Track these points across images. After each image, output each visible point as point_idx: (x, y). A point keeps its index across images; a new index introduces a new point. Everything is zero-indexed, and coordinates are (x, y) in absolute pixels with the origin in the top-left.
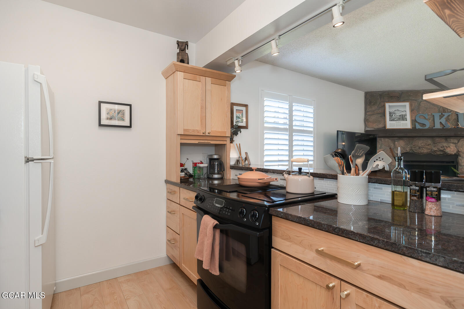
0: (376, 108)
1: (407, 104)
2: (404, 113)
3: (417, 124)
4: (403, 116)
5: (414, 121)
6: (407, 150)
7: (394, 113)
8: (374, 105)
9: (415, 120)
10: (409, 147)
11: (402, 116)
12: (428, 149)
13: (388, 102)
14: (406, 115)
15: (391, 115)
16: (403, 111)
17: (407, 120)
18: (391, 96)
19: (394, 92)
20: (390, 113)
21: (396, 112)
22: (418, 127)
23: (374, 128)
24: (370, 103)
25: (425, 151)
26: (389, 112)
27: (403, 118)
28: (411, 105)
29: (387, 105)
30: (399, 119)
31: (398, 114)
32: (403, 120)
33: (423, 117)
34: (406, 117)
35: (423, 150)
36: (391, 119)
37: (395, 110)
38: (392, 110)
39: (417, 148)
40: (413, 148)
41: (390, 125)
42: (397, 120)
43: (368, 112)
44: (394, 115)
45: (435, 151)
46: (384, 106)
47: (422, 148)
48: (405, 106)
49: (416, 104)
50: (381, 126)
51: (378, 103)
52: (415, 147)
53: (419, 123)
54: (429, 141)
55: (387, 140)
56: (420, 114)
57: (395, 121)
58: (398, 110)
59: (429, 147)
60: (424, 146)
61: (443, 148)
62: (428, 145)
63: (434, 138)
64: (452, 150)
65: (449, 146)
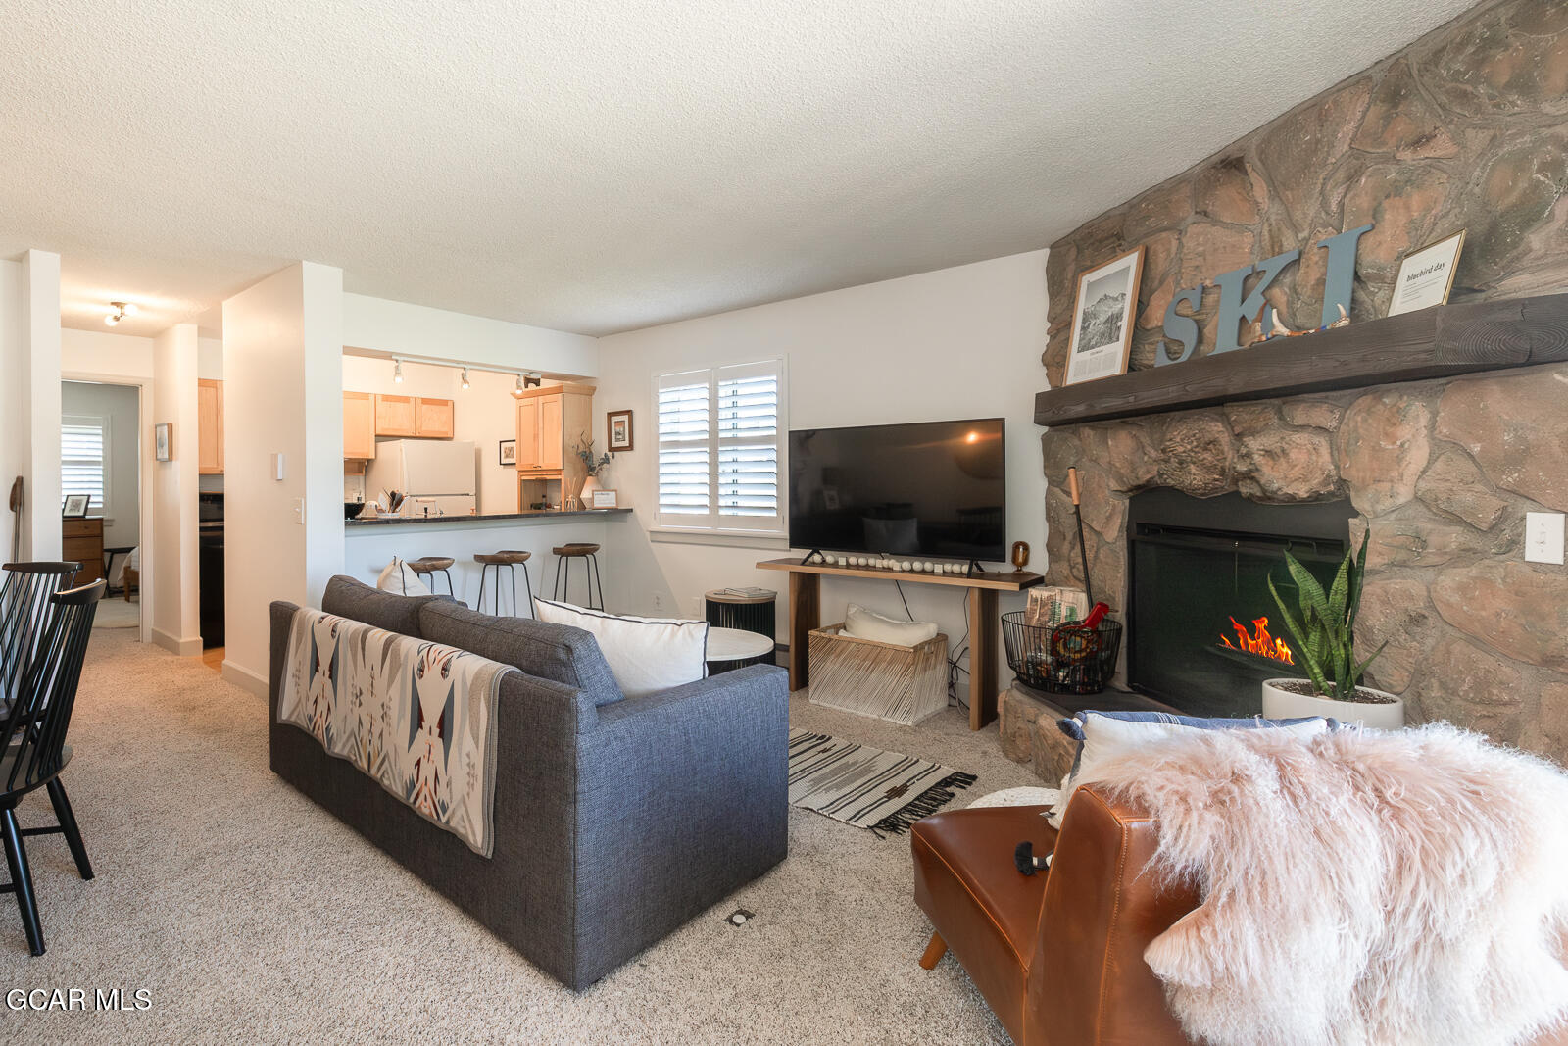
1: (1133, 261)
2: (1117, 308)
3: (1161, 346)
4: (1114, 321)
7: (1095, 316)
9: (1163, 326)
11: (1111, 322)
12: (1208, 468)
13: (1091, 267)
14: (1120, 315)
15: (1087, 324)
16: (1117, 299)
17: (1117, 340)
18: (1101, 241)
20: (1085, 318)
21: (1100, 308)
22: (1160, 360)
25: (1197, 478)
26: (1084, 312)
27: (1111, 330)
29: (1084, 283)
30: (1102, 338)
31: (1105, 313)
32: (1110, 339)
34: (1119, 324)
36: (1085, 342)
37: (1099, 301)
38: (1093, 302)
39: (1174, 462)
40: (1162, 467)
41: (1075, 368)
42: (1095, 345)
44: (1093, 323)
47: (1188, 464)
48: (1126, 271)
50: (1059, 380)
52: (1166, 461)
57: (1091, 347)
58: (1107, 297)
60: (1192, 454)
61: (1248, 461)
62: (1206, 449)
63: (1227, 410)
64: (1296, 472)
65: (1283, 451)
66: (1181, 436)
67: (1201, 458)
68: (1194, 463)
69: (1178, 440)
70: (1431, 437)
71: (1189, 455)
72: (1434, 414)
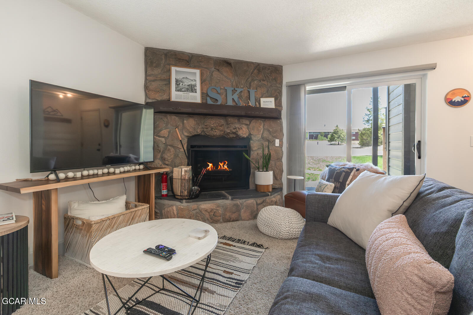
0: (160, 72)
1: (198, 72)
2: (193, 83)
3: (208, 98)
4: (193, 86)
5: (204, 95)
6: (198, 132)
7: (182, 82)
8: (156, 67)
9: (207, 93)
10: (200, 127)
11: (191, 86)
12: (221, 131)
13: (175, 65)
14: (195, 86)
15: (178, 83)
16: (192, 80)
17: (196, 93)
18: (180, 59)
19: (183, 53)
20: (177, 81)
21: (184, 80)
22: (210, 102)
23: (156, 99)
24: (152, 63)
25: (217, 133)
26: (176, 79)
27: (192, 89)
28: (202, 75)
29: (174, 69)
30: (187, 90)
31: (187, 83)
32: (192, 91)
33: (215, 90)
34: (195, 88)
35: (216, 132)
36: (178, 89)
37: (183, 78)
38: (180, 77)
39: (210, 129)
40: (205, 130)
41: (176, 96)
42: (185, 91)
43: (150, 76)
44: (181, 84)
45: (228, 134)
46: (169, 71)
47: (215, 129)
48: (195, 74)
49: (208, 73)
50: (165, 97)
51: (162, 65)
52: (206, 128)
53: (211, 98)
54: (222, 121)
55: (174, 117)
56: (212, 86)
57: (183, 91)
58: (187, 78)
59: (221, 128)
60: (216, 127)
61: (236, 130)
62: (221, 126)
63: (227, 118)
64: (244, 133)
65: (241, 128)
66: (212, 122)
67: (219, 128)
68: (216, 129)
69: (212, 123)
70: (263, 128)
71: (216, 128)
72: (264, 125)
